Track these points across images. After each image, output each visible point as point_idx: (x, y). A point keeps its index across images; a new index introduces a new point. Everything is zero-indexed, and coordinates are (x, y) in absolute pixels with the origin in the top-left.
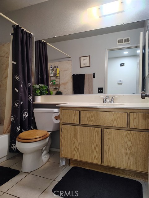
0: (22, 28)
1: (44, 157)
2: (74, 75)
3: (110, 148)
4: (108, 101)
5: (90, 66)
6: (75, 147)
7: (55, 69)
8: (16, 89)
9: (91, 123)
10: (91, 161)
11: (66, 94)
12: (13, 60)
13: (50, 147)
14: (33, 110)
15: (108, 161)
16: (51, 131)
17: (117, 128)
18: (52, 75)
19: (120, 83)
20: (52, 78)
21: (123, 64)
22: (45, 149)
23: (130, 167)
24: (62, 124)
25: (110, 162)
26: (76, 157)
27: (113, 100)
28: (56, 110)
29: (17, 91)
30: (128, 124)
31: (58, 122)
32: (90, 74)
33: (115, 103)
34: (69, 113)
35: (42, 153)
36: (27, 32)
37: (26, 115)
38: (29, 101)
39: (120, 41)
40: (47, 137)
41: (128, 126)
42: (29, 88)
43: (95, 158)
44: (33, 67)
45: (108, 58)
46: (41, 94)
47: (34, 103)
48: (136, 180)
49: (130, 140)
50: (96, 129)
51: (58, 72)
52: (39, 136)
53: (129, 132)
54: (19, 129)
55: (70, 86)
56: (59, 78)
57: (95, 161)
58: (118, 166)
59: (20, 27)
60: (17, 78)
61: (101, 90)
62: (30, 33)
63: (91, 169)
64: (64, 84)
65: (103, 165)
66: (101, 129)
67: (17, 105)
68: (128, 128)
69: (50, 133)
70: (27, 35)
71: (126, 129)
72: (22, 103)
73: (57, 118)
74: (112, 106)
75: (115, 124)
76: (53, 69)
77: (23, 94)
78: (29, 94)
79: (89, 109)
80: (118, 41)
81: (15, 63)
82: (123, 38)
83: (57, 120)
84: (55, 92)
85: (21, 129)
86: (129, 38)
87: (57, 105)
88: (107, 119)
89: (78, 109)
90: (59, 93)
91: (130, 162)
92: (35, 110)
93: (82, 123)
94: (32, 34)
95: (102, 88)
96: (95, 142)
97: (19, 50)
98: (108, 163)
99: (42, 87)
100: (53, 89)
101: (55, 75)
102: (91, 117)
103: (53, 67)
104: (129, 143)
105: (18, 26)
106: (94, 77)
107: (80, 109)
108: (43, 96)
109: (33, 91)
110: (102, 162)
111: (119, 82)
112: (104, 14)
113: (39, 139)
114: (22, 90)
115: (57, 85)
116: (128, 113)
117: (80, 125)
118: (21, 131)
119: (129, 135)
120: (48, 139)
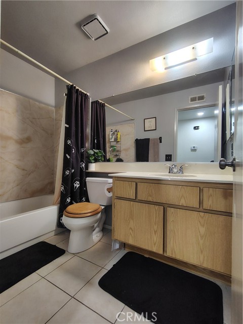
0: (77, 88)
1: (96, 235)
2: (137, 140)
3: (175, 234)
4: (175, 170)
5: (156, 130)
6: (131, 228)
7: (116, 133)
8: (67, 155)
9: (150, 199)
10: (150, 249)
11: (128, 162)
12: (66, 123)
13: (105, 223)
14: (85, 180)
15: (172, 251)
16: (105, 205)
17: (186, 208)
18: (113, 140)
19: (194, 150)
20: (112, 144)
21: (198, 127)
22: (98, 226)
23: (203, 263)
24: (115, 198)
25: (175, 252)
26: (131, 241)
27: (181, 170)
28: (110, 181)
29: (69, 157)
30: (201, 202)
31: (110, 195)
32: (156, 139)
33: (184, 174)
34: (123, 184)
35: (94, 230)
36: (82, 92)
37: (77, 185)
38: (81, 169)
39: (193, 100)
40: (99, 213)
41: (201, 205)
42: (82, 154)
43: (154, 244)
44: (88, 131)
45: (178, 121)
46: (96, 161)
47: (87, 171)
48: (212, 280)
49: (203, 226)
50: (157, 207)
51: (119, 136)
52: (89, 211)
53: (202, 214)
54: (69, 200)
55: (132, 152)
56: (120, 143)
57: (154, 250)
58: (185, 259)
59: (75, 87)
60: (69, 142)
61: (169, 158)
62: (86, 93)
63: (151, 257)
64: (126, 150)
65: (165, 255)
66: (164, 208)
67: (67, 173)
68: (200, 209)
69: (103, 207)
70: (82, 95)
71: (198, 210)
72: (73, 170)
73: (109, 190)
74: (181, 178)
75: (183, 202)
76: (114, 133)
77: (75, 161)
78: (82, 161)
79: (148, 181)
80: (190, 99)
81: (68, 126)
82: (197, 96)
83: (109, 192)
84: (115, 159)
85: (71, 200)
86: (205, 95)
87: (109, 175)
88: (172, 195)
89: (134, 180)
90: (119, 160)
91: (204, 257)
92: (88, 179)
93: (139, 198)
94: (88, 94)
95: (170, 156)
96: (155, 224)
97: (72, 112)
98: (172, 254)
99: (97, 153)
100: (113, 156)
101: (116, 140)
102: (150, 191)
103: (113, 131)
104: (202, 230)
105: (73, 85)
106: (161, 142)
107: (137, 181)
108: (98, 164)
109: (86, 157)
110: (163, 251)
111: (193, 148)
112: (170, 65)
113: (89, 214)
114: (74, 156)
115: (118, 151)
116: (201, 188)
117: (137, 200)
118: (71, 203)
119: (202, 218)
120: (100, 214)
